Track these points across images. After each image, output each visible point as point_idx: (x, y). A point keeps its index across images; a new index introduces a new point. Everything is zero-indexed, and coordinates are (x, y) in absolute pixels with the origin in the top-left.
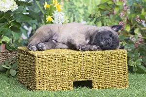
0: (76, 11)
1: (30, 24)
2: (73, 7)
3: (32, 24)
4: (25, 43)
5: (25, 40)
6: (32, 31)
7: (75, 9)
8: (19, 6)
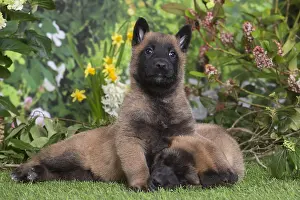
0: (162, 27)
1: (62, 57)
2: (155, 19)
3: (66, 57)
4: (50, 100)
5: (51, 93)
6: (66, 72)
7: (159, 22)
8: (8, 19)
